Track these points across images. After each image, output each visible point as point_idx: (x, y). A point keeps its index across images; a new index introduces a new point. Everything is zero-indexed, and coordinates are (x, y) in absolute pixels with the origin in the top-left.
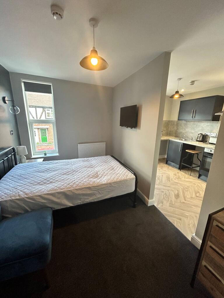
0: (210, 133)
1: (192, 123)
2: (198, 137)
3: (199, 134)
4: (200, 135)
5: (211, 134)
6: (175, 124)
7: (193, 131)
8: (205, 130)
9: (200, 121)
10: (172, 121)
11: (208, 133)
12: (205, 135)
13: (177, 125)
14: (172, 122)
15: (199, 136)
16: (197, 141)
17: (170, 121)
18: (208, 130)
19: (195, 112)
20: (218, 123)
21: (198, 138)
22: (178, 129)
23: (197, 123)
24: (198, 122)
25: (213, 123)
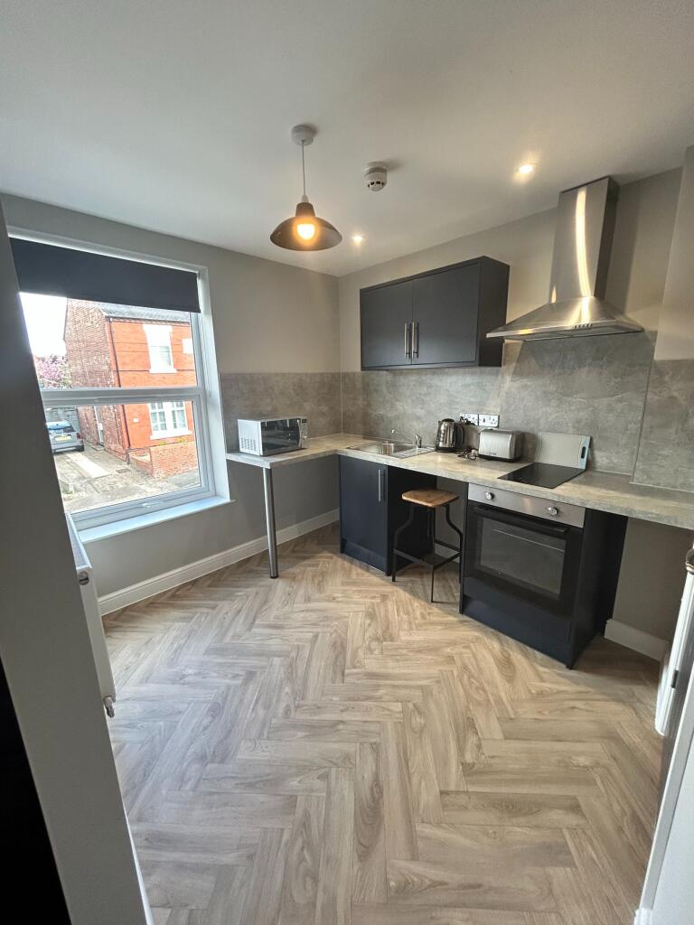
0: (476, 417)
1: (413, 378)
2: (439, 431)
3: (440, 423)
4: (446, 424)
5: (481, 417)
6: (359, 385)
7: (420, 412)
8: (458, 403)
9: (438, 369)
10: (346, 375)
11: (472, 416)
12: (461, 424)
13: (367, 389)
14: (347, 380)
15: (442, 428)
16: (438, 449)
17: (339, 374)
18: (471, 403)
19: (418, 334)
20: (497, 374)
21: (438, 436)
22: (369, 405)
23: (429, 376)
24: (434, 373)
25: (482, 373)
